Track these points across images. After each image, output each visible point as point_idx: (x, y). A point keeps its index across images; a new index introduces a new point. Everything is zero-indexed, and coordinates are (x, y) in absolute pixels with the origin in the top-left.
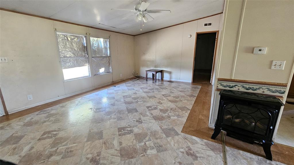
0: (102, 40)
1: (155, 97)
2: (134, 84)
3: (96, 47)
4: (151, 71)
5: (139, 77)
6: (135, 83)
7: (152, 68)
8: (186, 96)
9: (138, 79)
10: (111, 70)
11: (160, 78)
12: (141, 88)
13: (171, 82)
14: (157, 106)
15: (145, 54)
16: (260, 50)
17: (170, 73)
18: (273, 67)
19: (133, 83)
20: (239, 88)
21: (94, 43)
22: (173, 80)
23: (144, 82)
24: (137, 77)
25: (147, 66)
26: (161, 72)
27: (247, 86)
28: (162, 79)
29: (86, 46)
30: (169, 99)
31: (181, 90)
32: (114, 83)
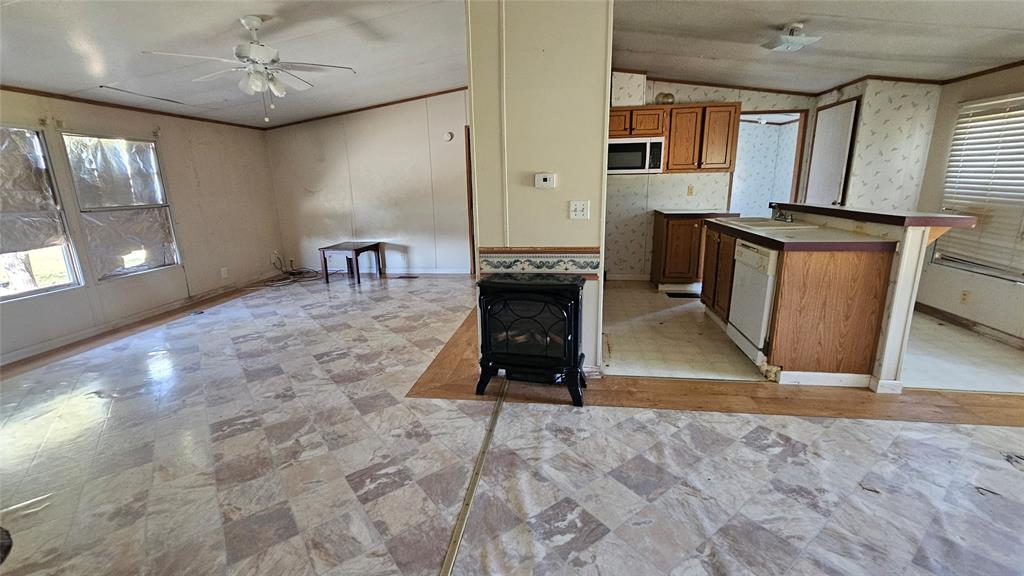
0: (120, 145)
1: (349, 327)
2: (277, 298)
3: (96, 173)
4: (340, 250)
5: (301, 273)
6: (283, 292)
7: (343, 240)
8: (443, 310)
9: (295, 281)
10: (177, 258)
11: (375, 270)
12: (303, 307)
13: (409, 277)
14: (349, 348)
15: (313, 193)
16: (545, 180)
17: (404, 250)
18: (572, 215)
19: (277, 294)
20: (523, 267)
21: (84, 156)
22: (415, 271)
23: (316, 287)
24: (292, 273)
25: (326, 234)
26: (376, 248)
27: (538, 261)
28: (380, 273)
29: (47, 170)
30: (392, 326)
31: (434, 296)
32: (196, 303)
